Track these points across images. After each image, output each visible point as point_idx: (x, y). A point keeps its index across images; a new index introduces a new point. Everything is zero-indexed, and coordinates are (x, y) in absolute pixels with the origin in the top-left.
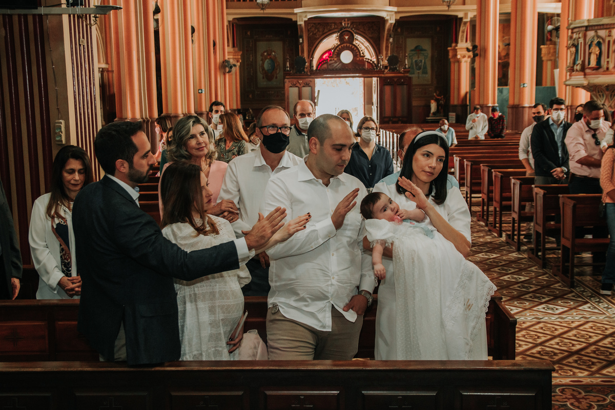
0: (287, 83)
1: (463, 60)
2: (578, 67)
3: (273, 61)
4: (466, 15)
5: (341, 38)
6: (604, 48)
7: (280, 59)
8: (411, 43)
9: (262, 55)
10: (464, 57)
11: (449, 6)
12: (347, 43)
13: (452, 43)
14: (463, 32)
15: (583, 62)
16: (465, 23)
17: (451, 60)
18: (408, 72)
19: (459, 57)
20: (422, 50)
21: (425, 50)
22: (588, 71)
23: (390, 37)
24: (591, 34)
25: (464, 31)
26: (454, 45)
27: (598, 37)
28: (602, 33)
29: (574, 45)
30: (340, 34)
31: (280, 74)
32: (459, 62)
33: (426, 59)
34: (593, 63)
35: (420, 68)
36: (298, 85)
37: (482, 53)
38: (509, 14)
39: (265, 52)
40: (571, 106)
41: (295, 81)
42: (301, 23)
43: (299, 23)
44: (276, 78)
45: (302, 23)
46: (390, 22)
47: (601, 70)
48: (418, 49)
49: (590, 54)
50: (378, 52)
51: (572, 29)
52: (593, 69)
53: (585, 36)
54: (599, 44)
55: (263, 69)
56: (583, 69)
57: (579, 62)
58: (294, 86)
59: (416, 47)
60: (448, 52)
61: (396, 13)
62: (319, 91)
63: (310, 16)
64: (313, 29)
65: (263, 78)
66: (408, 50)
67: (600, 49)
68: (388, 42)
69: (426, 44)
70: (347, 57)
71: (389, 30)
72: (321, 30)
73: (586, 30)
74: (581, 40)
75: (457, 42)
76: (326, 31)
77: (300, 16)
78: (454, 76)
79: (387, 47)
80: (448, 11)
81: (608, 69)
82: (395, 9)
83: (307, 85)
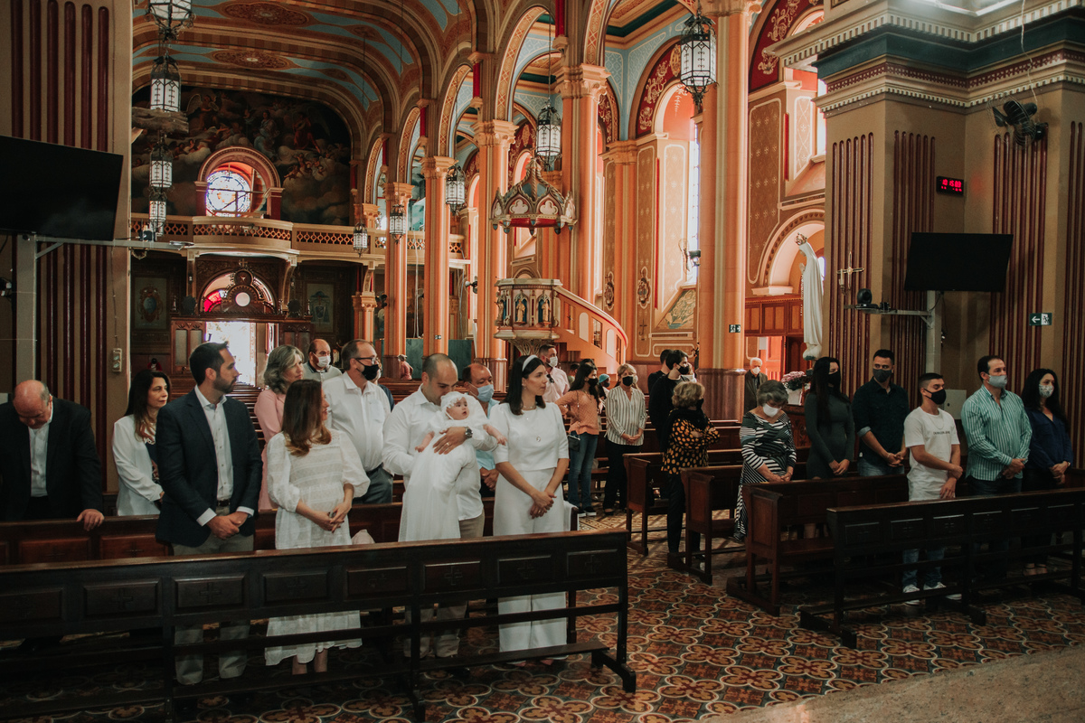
0: (174, 325)
1: (368, 309)
2: (507, 322)
3: (155, 299)
4: (371, 263)
5: (237, 279)
6: (529, 306)
7: (163, 298)
8: (312, 289)
9: (142, 292)
10: (369, 306)
11: (360, 254)
12: (242, 285)
13: (356, 290)
14: (368, 281)
15: (511, 317)
16: (370, 272)
17: (355, 308)
18: (310, 319)
19: (363, 305)
20: (324, 296)
21: (326, 297)
22: (515, 326)
23: (292, 281)
24: (517, 292)
25: (369, 279)
26: (358, 293)
27: (524, 295)
28: (527, 292)
29: (502, 301)
30: (237, 274)
31: (163, 315)
32: (363, 311)
33: (328, 306)
34: (520, 319)
35: (321, 315)
36: (186, 328)
37: (392, 303)
38: (423, 266)
39: (145, 289)
40: (490, 359)
41: (183, 323)
42: (191, 259)
43: (188, 260)
44: (158, 319)
45: (194, 260)
46: (292, 265)
47: (527, 326)
48: (319, 295)
49: (517, 310)
50: (276, 296)
51: (500, 287)
52: (520, 324)
53: (512, 294)
54: (524, 302)
55: (142, 308)
56: (511, 324)
57: (508, 317)
58: (182, 328)
59: (317, 293)
60: (351, 300)
61: (298, 256)
62: (210, 335)
63: (202, 253)
64: (203, 267)
65: (142, 318)
66: (309, 295)
67: (526, 306)
68: (287, 287)
69: (328, 291)
70: (243, 300)
71: (289, 273)
72: (212, 268)
73: (513, 289)
74: (509, 297)
75: (361, 291)
76: (218, 269)
77: (191, 253)
78: (358, 325)
79: (286, 291)
80: (359, 258)
81: (533, 324)
82: (298, 252)
83: (197, 328)
